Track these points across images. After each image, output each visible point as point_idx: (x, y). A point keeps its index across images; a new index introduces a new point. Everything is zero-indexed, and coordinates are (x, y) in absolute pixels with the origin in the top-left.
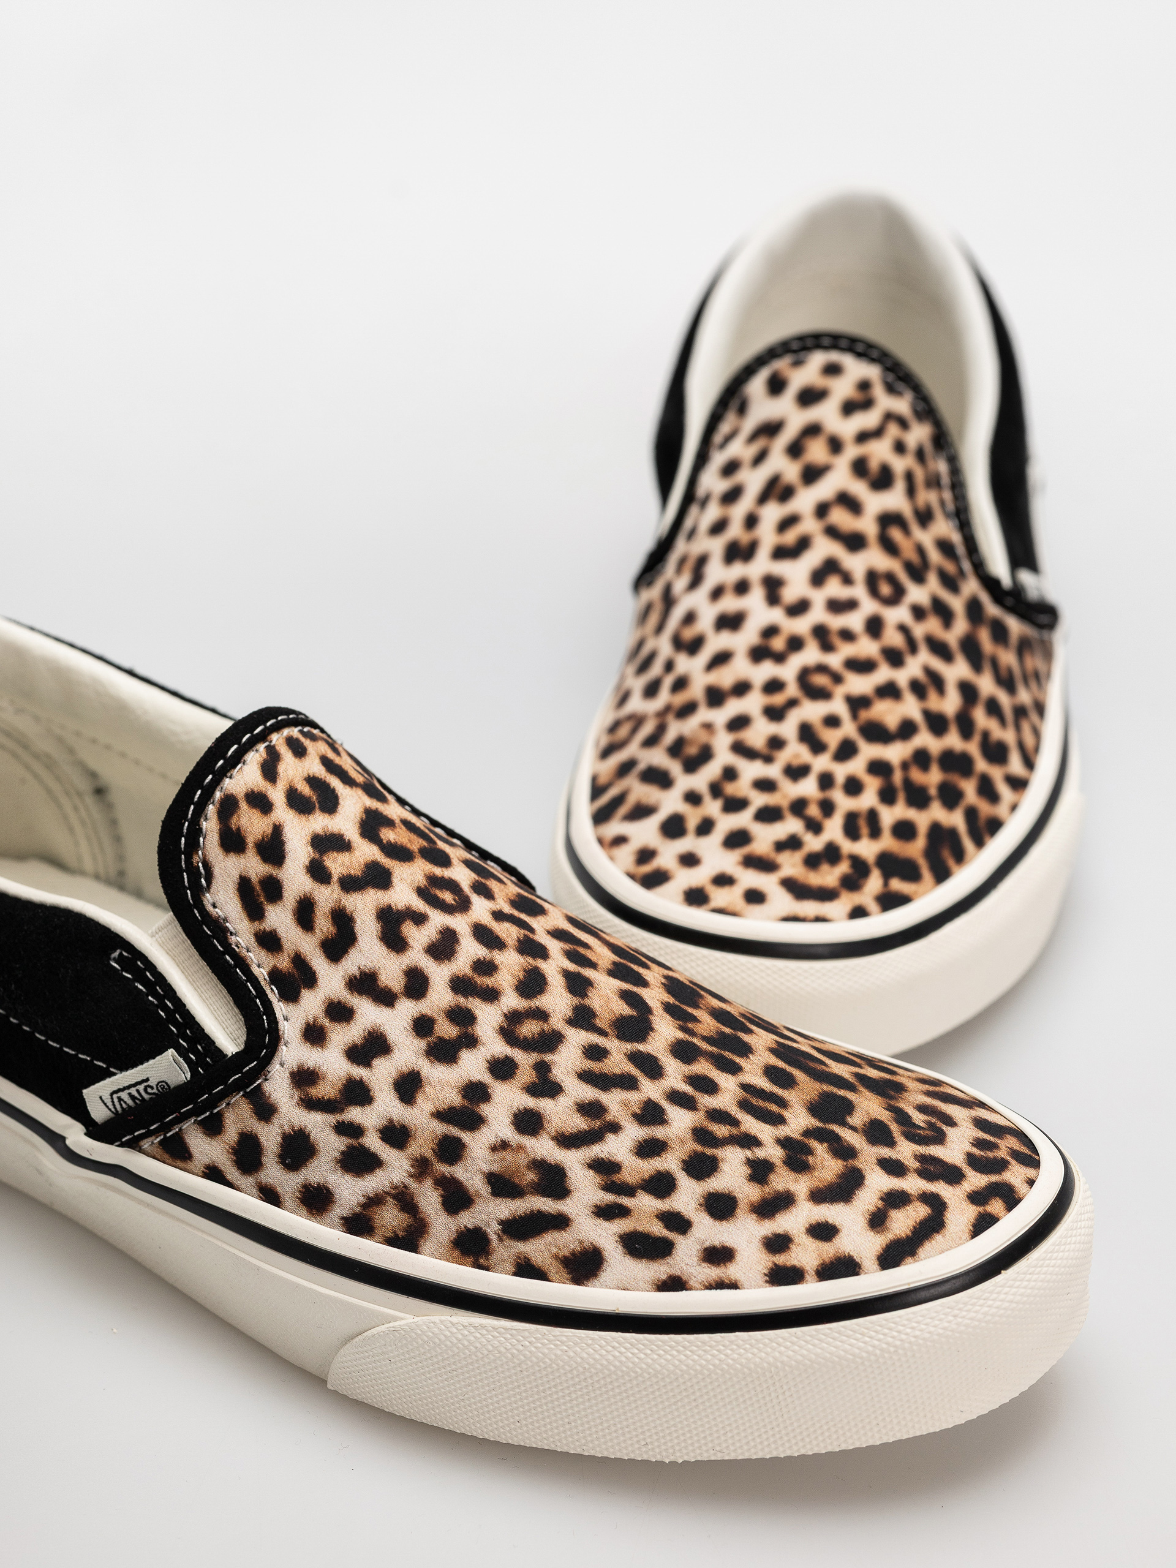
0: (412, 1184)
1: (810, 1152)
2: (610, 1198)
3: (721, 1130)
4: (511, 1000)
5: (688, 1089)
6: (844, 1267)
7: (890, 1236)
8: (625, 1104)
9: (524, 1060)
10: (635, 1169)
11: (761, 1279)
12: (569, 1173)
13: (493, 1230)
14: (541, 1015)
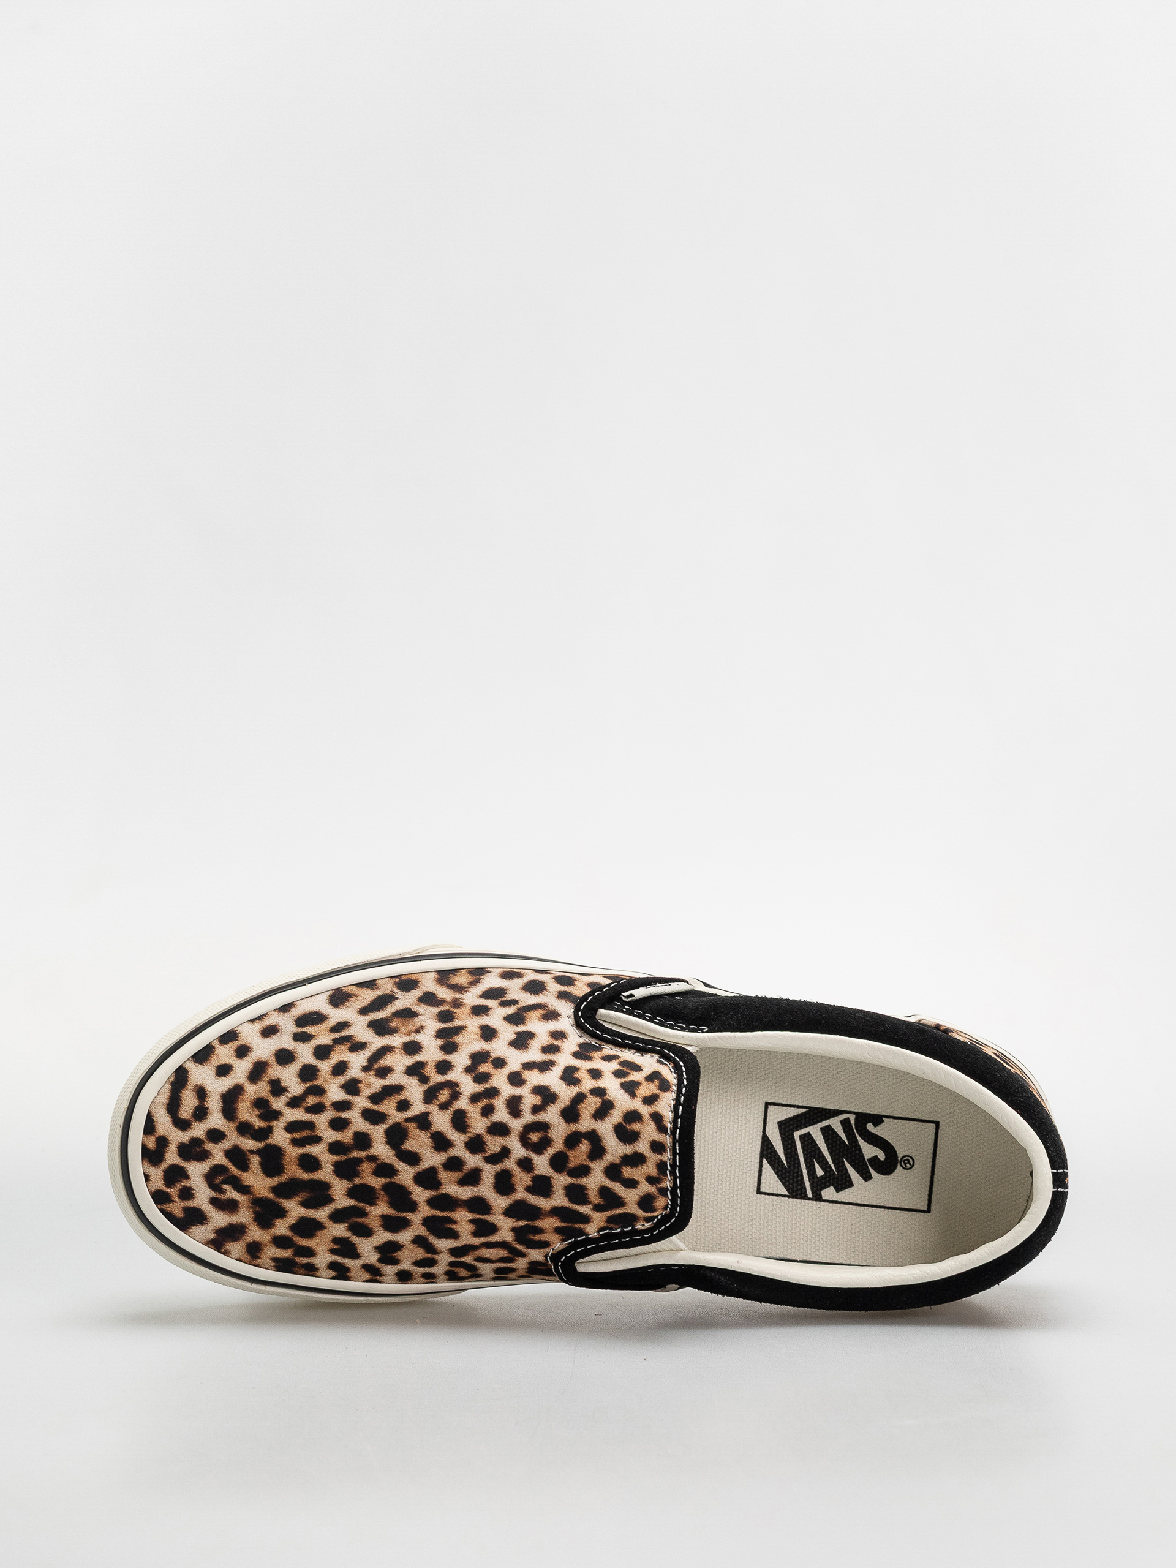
0: (458, 996)
1: (262, 1117)
2: (345, 1033)
3: (311, 1100)
4: (463, 1103)
5: (345, 1115)
6: (202, 1056)
7: (189, 1087)
8: (369, 1085)
9: (436, 1078)
10: (341, 1054)
11: (240, 1029)
12: (375, 1035)
13: (399, 994)
14: (444, 1107)
